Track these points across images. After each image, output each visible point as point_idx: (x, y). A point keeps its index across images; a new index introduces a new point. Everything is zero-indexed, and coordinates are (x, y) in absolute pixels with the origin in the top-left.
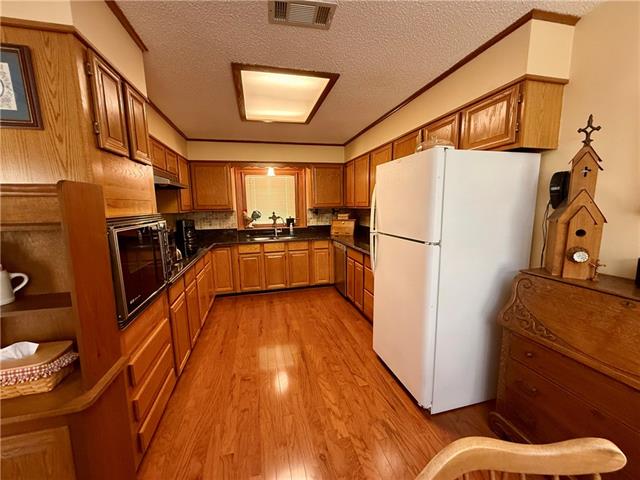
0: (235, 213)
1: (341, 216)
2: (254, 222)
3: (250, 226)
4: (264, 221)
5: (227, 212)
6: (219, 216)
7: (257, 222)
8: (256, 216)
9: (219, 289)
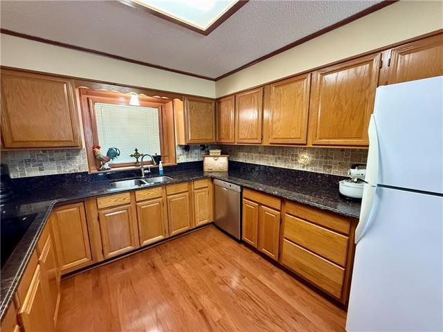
0: (84, 152)
1: (212, 152)
2: (111, 162)
3: (106, 166)
4: (124, 160)
5: (71, 150)
6: (55, 155)
7: (116, 161)
8: (112, 154)
9: (66, 267)
